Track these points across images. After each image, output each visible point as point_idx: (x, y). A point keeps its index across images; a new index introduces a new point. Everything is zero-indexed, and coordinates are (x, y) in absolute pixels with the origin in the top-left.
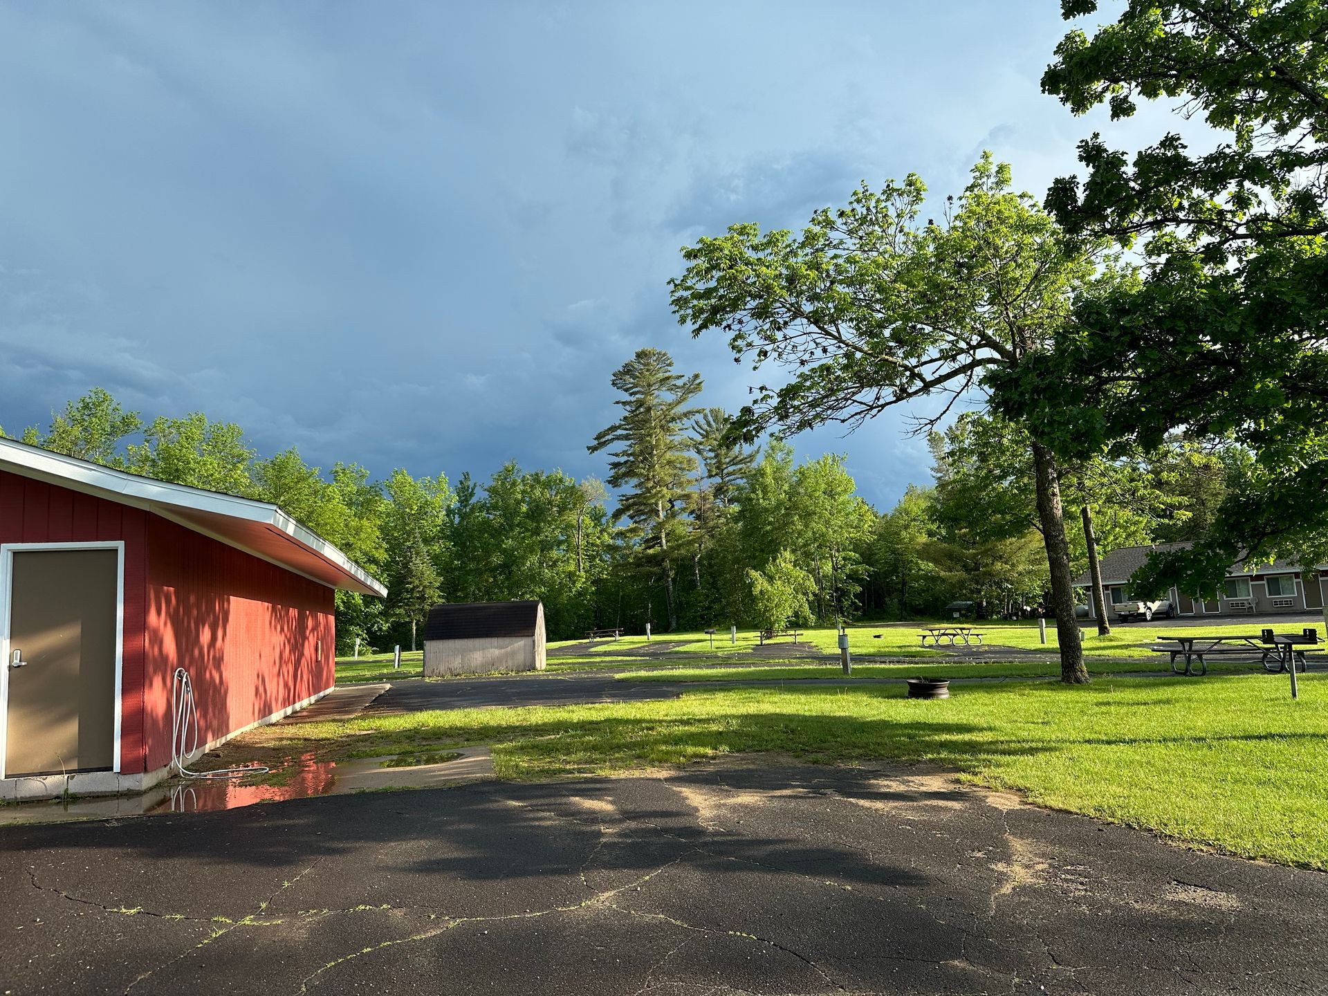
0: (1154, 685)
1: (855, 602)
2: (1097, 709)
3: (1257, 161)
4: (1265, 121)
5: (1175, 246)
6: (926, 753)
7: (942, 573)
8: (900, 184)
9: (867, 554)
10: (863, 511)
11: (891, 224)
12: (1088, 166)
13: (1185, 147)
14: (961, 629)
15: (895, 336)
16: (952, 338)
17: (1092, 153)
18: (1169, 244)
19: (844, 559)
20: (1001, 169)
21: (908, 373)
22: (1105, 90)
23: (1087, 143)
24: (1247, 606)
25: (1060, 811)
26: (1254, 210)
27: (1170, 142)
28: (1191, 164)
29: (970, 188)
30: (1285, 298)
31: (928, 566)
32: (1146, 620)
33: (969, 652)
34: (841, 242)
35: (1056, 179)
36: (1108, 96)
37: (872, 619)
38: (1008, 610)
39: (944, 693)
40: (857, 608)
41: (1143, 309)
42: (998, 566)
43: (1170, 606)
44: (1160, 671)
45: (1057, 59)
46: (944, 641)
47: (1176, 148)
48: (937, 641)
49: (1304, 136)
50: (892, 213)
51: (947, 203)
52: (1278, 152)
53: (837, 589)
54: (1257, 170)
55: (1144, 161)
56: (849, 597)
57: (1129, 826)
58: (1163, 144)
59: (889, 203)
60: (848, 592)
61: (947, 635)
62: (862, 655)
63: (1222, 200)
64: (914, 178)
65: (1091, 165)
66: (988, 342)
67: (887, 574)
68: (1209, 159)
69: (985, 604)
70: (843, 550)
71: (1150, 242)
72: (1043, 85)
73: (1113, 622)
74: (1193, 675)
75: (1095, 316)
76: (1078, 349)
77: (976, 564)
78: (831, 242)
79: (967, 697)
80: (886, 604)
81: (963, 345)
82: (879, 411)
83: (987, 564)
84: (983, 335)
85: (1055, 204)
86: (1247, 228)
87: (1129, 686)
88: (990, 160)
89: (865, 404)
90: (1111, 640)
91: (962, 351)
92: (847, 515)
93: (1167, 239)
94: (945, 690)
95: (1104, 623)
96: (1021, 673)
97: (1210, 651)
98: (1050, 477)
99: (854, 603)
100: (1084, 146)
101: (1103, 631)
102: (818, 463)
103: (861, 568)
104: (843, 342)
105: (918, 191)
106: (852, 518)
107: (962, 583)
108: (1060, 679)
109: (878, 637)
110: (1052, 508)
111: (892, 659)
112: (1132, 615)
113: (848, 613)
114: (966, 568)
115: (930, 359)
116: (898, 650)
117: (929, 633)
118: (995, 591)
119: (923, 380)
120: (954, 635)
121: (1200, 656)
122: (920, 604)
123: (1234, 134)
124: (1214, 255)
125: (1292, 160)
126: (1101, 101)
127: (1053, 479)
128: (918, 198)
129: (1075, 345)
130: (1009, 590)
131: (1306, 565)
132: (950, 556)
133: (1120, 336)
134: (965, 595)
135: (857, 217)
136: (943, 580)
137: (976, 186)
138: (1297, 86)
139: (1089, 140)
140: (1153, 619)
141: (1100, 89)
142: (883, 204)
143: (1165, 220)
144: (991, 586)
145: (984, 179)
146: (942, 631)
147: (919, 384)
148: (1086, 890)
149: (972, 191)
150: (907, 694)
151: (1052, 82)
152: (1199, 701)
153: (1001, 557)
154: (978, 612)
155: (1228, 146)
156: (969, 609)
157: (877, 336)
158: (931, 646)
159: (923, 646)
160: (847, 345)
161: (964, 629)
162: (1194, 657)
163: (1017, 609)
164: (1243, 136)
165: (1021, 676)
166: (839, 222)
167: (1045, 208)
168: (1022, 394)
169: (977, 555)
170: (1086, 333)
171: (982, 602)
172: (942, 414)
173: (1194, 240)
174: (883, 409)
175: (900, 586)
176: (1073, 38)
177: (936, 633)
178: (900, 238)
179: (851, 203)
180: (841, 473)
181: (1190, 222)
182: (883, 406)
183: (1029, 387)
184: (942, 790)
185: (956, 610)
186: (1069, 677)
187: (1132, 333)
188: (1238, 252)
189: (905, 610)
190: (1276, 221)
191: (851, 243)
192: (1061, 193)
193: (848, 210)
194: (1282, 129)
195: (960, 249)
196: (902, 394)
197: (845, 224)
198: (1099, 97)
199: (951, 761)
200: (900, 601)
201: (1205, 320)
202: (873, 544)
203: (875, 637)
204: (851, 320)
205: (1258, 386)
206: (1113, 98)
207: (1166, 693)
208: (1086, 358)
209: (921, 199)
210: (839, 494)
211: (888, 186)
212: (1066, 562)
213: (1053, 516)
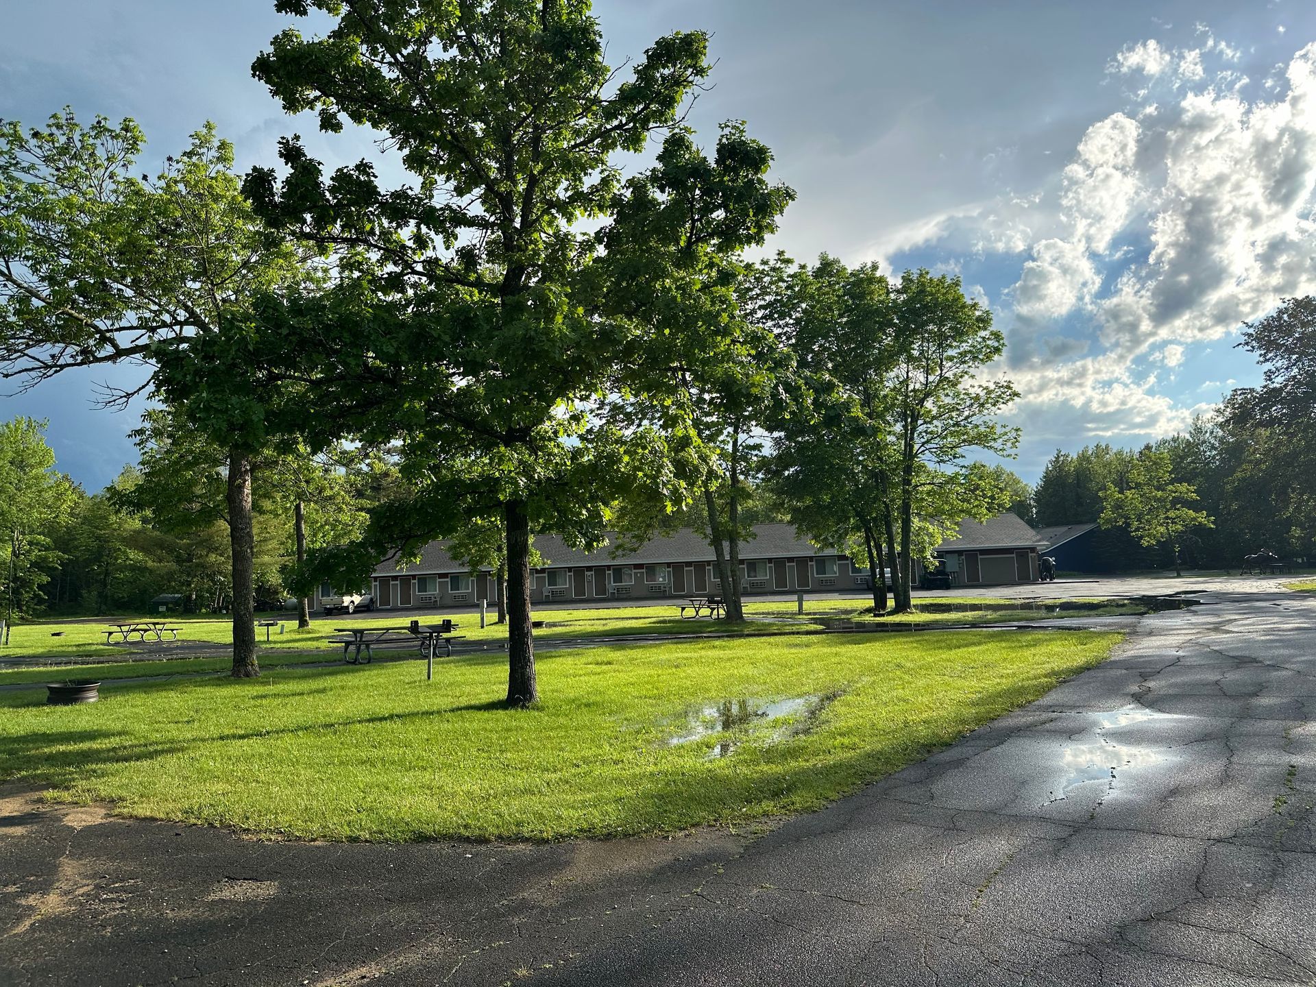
0: (320, 675)
1: (39, 595)
2: (252, 702)
3: (433, 209)
4: (448, 179)
5: (365, 266)
6: (19, 770)
7: (150, 564)
8: (115, 125)
9: (63, 540)
10: (62, 489)
11: (99, 165)
12: (286, 164)
13: (376, 177)
14: (155, 624)
15: (82, 290)
16: (156, 308)
17: (291, 153)
18: (360, 263)
19: (30, 543)
20: (223, 146)
21: (97, 336)
22: (317, 99)
23: (288, 141)
24: (433, 599)
25: (146, 819)
26: (429, 253)
27: (363, 167)
28: (379, 194)
29: (189, 154)
30: (433, 332)
31: (134, 555)
32: (348, 613)
33: (159, 648)
34: (32, 167)
35: (255, 167)
36: (319, 106)
37: (62, 614)
38: (218, 603)
39: (92, 697)
40: (41, 601)
41: (314, 314)
42: (213, 557)
43: (371, 599)
44: (335, 661)
45: (270, 49)
46: (135, 637)
47: (368, 175)
48: (125, 637)
49: (472, 201)
50: (101, 153)
51: (167, 163)
52: (448, 207)
53: (16, 579)
54: (430, 217)
55: (342, 177)
56: (32, 589)
57: (211, 825)
58: (358, 167)
59: (98, 142)
60: (31, 582)
61: (138, 630)
62: (24, 657)
63: (406, 234)
64: (131, 124)
65: (290, 164)
66: (194, 319)
67: (88, 563)
68: (395, 195)
69: (194, 596)
70: (30, 534)
71: (345, 257)
72: (254, 68)
73: (314, 615)
74: (361, 664)
75: (271, 311)
76: (243, 338)
77: (189, 555)
78: (18, 163)
79: (116, 701)
80: (82, 597)
81: (166, 318)
82: (56, 372)
83: (201, 556)
84: (192, 313)
85: (251, 191)
86: (424, 267)
87: (294, 678)
88: (213, 132)
89: (38, 360)
90: (309, 633)
91: (164, 325)
92: (40, 492)
93: (359, 258)
94: (94, 693)
95: (305, 616)
96: (198, 669)
97: (378, 641)
98: (243, 469)
99: (36, 596)
100: (284, 143)
101: (303, 623)
102: (7, 426)
103: (51, 556)
104: (14, 282)
105: (135, 140)
106: (45, 495)
107: (170, 576)
108: (230, 673)
109: (58, 634)
110: (241, 501)
111: (59, 660)
112: (336, 608)
113: (28, 607)
114: (179, 560)
115: (130, 325)
116: (75, 649)
117: (115, 628)
118: (207, 584)
119: (115, 346)
120: (146, 631)
121: (368, 646)
122: (123, 597)
123: (421, 179)
124: (395, 282)
125: (460, 219)
126: (312, 108)
127: (246, 471)
128: (133, 146)
129: (241, 334)
130: (222, 583)
131: (473, 566)
132: (161, 545)
133: (288, 335)
134: (174, 588)
135: (56, 145)
136: (151, 571)
137: (195, 155)
138: (468, 157)
139: (290, 139)
140: (354, 612)
141: (311, 97)
142: (91, 141)
143: (357, 240)
144: (202, 578)
145: (205, 150)
146: (132, 627)
147: (109, 350)
148: (122, 908)
149: (190, 158)
150: (45, 700)
151: (262, 68)
152: (352, 688)
153: (217, 549)
154: (185, 606)
155: (410, 188)
156: (177, 602)
157: (60, 284)
158: (117, 644)
159: (108, 644)
160: (19, 286)
161: (158, 623)
162: (363, 647)
163: (227, 602)
164: (428, 186)
165: (198, 672)
166: (33, 142)
167: (242, 192)
168: (185, 376)
169: (191, 545)
170: (254, 324)
171: (191, 595)
172: (140, 389)
173: (381, 266)
174: (61, 369)
175: (102, 577)
176: (291, 36)
177: (125, 628)
178: (109, 185)
179: (49, 126)
180: (37, 441)
181: (380, 249)
182: (62, 367)
183: (192, 369)
184: (15, 814)
185: (163, 604)
186: (239, 671)
187: (301, 334)
188: (415, 286)
189: (105, 604)
190: (447, 268)
191: (46, 171)
192: (259, 181)
193: (45, 132)
194: (460, 192)
195: (162, 212)
196: (88, 357)
197: (40, 147)
198: (311, 104)
199: (46, 777)
200: (100, 595)
201: (368, 337)
202: (75, 528)
203: (53, 635)
204: (27, 258)
205: (407, 405)
206: (323, 110)
207: (328, 682)
208: (251, 349)
209: (138, 150)
210: (32, 467)
211: (99, 122)
212: (249, 555)
213: (242, 509)
